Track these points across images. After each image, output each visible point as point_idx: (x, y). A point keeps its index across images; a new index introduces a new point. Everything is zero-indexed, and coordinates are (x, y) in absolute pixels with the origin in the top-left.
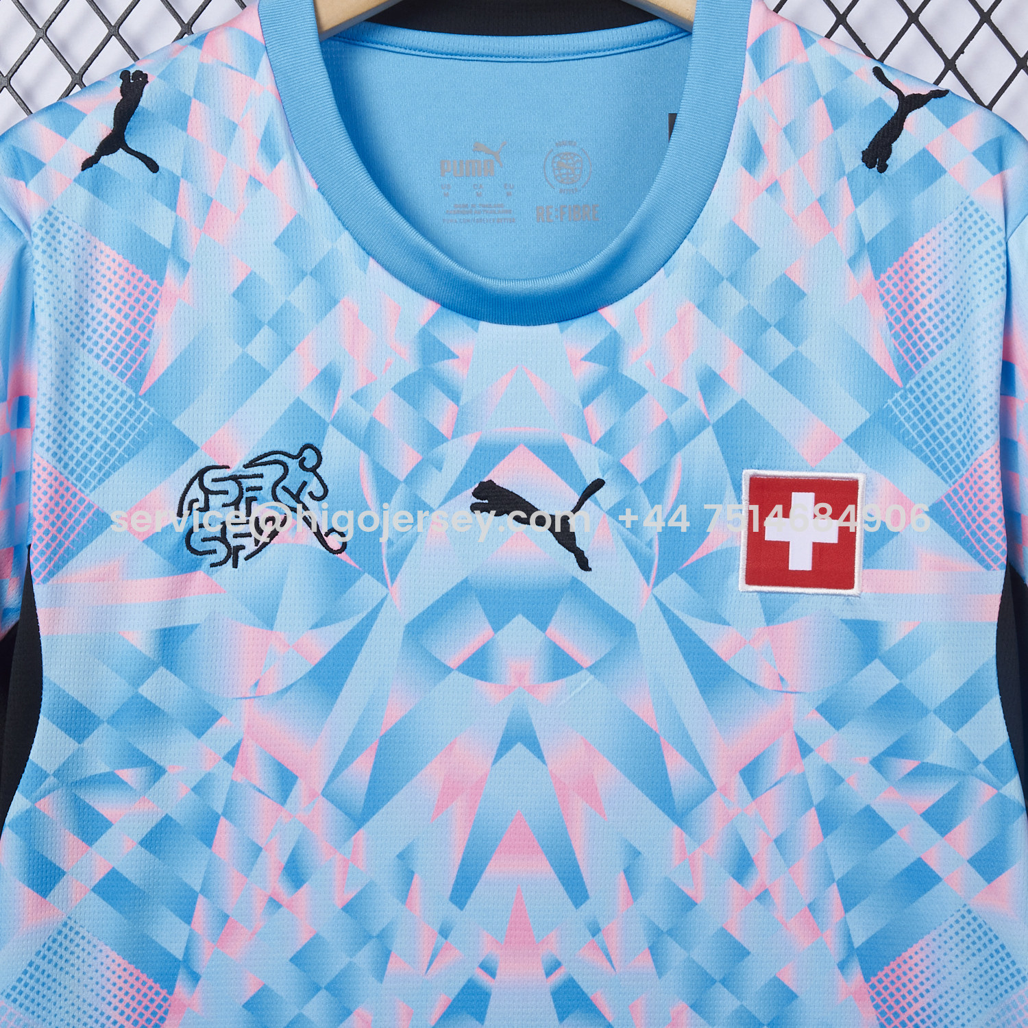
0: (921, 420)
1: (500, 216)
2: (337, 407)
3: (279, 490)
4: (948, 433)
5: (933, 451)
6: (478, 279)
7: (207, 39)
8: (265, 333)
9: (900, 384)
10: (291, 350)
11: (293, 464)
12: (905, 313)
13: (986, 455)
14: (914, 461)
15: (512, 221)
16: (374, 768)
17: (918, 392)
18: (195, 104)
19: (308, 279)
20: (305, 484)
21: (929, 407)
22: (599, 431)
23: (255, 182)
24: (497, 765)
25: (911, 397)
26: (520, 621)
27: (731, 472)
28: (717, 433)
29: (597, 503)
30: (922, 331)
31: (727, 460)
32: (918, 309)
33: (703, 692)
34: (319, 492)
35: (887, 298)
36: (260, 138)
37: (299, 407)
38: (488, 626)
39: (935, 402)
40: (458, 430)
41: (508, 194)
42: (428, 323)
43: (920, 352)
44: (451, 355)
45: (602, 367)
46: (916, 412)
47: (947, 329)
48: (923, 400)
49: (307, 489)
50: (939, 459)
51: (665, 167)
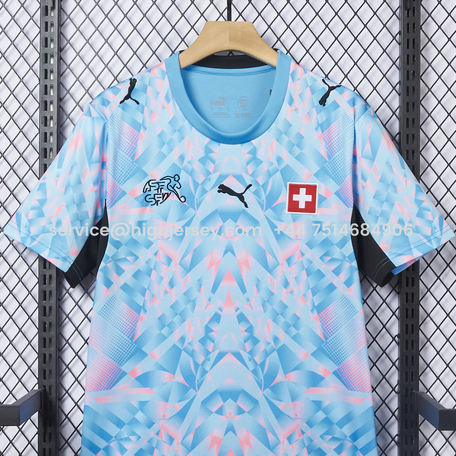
0: (333, 170)
1: (226, 116)
2: (184, 165)
3: (169, 186)
4: (340, 173)
5: (336, 178)
6: (220, 132)
7: (152, 70)
8: (166, 146)
9: (328, 160)
10: (172, 150)
11: (172, 179)
12: (329, 142)
13: (348, 179)
14: (332, 180)
15: (229, 117)
16: (192, 258)
17: (332, 162)
18: (149, 87)
19: (177, 132)
20: (175, 184)
21: (335, 167)
22: (251, 172)
23: (164, 107)
24: (224, 257)
25: (331, 164)
26: (230, 220)
27: (284, 183)
28: (281, 173)
29: (250, 190)
30: (333, 147)
31: (283, 179)
32: (332, 141)
33: (276, 239)
34: (179, 187)
35: (325, 138)
36: (165, 96)
37: (174, 164)
38: (221, 221)
39: (337, 165)
40: (215, 172)
41: (228, 110)
42: (207, 144)
43: (333, 152)
44: (213, 152)
45: (252, 156)
46: (332, 168)
47: (340, 147)
48: (334, 165)
49: (176, 186)
50: (337, 180)
51: (268, 104)
